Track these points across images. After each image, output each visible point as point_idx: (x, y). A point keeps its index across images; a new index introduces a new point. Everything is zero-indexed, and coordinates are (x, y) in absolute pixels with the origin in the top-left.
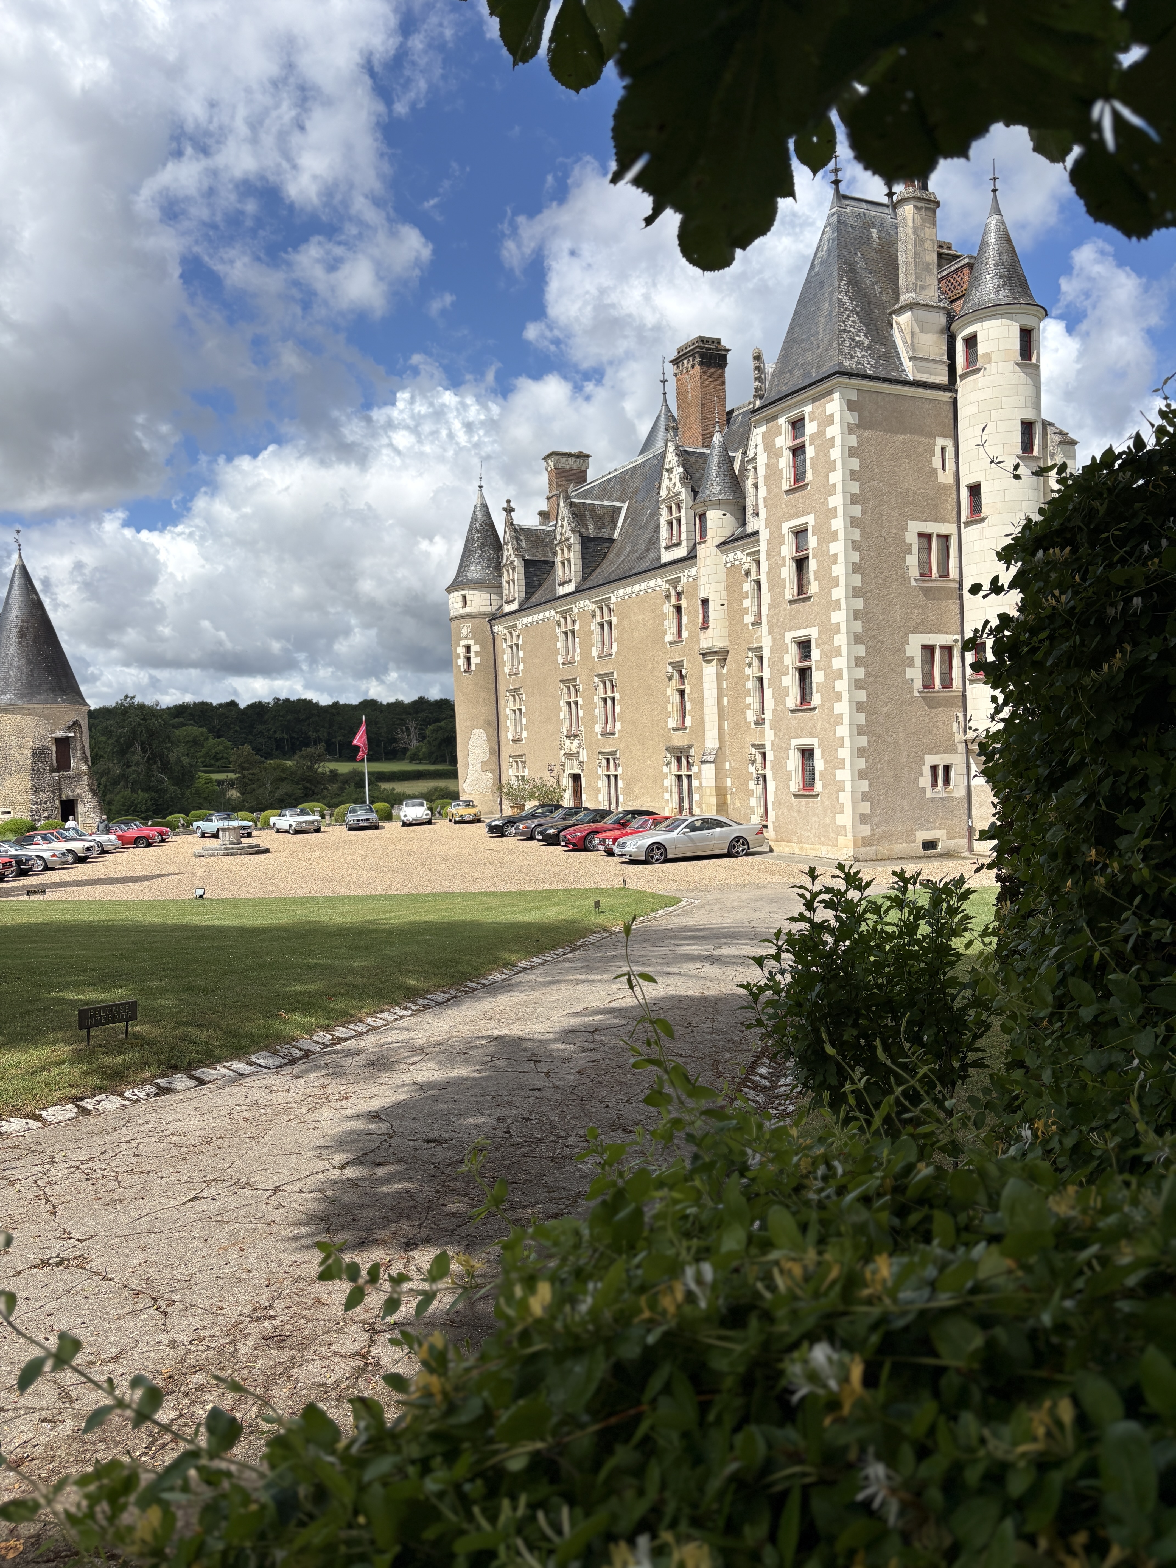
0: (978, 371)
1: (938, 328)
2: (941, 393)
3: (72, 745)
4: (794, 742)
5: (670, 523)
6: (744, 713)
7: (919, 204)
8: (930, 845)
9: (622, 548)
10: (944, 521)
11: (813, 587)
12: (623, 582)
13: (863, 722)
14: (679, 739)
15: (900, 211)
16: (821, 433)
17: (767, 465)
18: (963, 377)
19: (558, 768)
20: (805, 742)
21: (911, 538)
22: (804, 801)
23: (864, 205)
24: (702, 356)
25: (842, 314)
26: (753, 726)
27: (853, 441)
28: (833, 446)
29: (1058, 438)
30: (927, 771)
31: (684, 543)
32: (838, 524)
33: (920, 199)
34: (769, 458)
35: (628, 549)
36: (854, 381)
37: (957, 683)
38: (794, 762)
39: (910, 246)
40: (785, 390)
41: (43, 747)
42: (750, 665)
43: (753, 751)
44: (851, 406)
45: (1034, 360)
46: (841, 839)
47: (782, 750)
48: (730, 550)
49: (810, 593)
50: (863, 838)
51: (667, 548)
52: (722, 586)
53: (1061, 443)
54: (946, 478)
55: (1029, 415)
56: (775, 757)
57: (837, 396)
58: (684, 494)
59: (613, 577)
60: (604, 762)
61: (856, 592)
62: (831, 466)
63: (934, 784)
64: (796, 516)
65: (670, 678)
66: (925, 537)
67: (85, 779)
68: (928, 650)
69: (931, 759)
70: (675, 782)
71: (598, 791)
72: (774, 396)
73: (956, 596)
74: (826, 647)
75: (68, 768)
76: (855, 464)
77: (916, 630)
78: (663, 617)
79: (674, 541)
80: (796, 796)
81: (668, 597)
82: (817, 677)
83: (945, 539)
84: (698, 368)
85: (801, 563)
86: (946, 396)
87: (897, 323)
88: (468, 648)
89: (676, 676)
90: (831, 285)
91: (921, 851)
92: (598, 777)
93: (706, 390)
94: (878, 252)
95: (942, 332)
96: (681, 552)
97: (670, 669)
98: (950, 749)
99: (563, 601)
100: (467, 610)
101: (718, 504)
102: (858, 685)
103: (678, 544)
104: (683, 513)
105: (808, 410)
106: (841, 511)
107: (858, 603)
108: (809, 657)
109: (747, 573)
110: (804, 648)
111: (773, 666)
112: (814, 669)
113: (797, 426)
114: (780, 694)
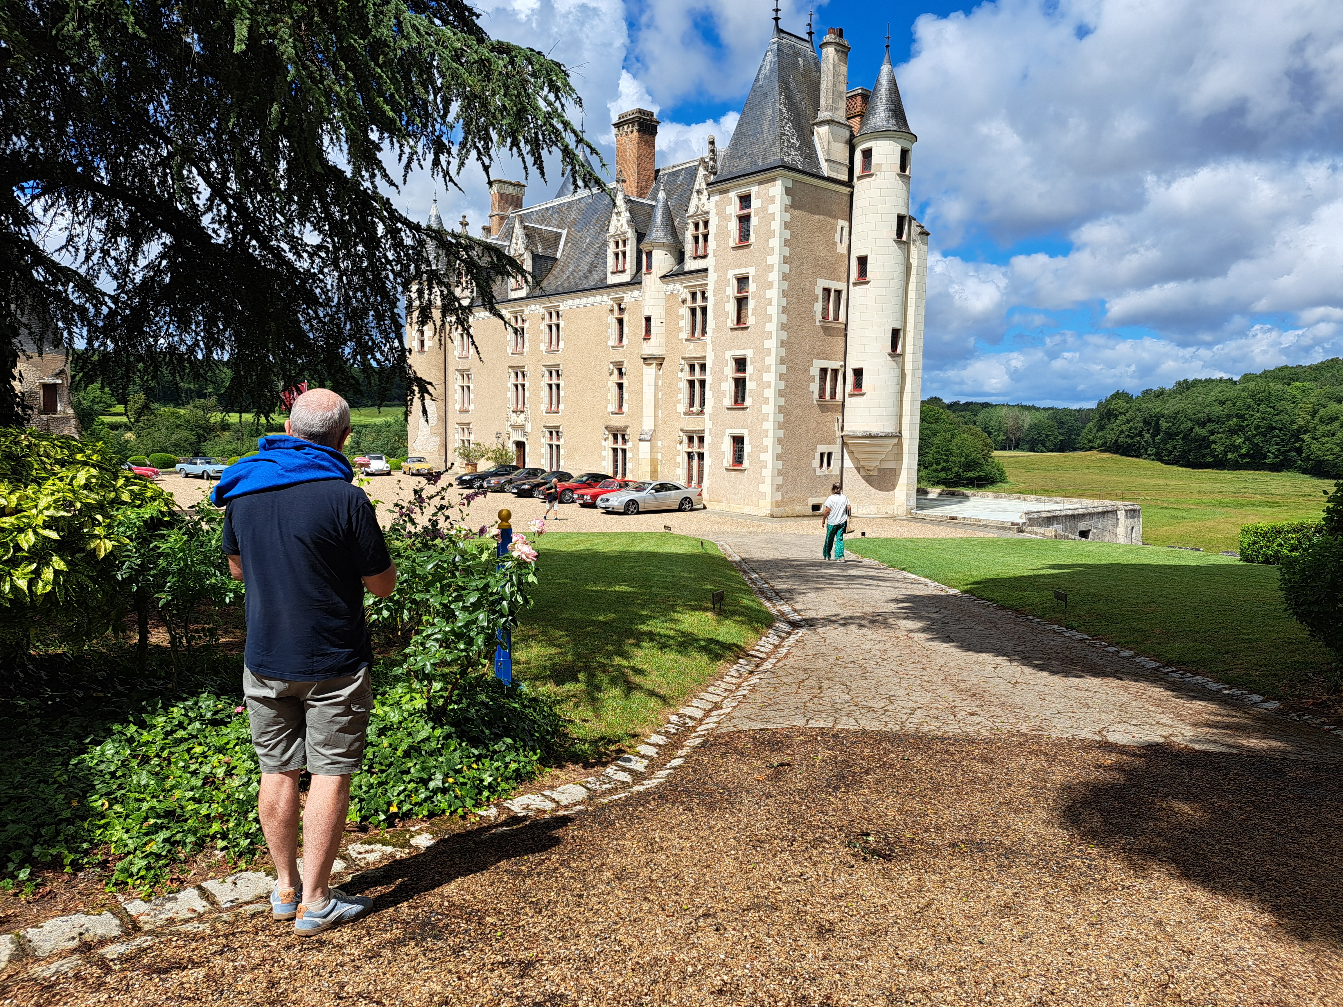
0: (871, 175)
1: (844, 140)
2: (844, 188)
3: (59, 391)
4: (729, 431)
5: (617, 255)
6: (675, 405)
7: (838, 48)
8: (816, 508)
9: (565, 266)
10: (839, 280)
11: (751, 320)
12: (573, 295)
13: (782, 420)
14: (617, 422)
15: (825, 50)
16: (764, 209)
17: (719, 224)
18: (860, 178)
19: (504, 436)
20: (738, 432)
21: (819, 292)
22: (733, 474)
23: (793, 39)
24: (640, 124)
25: (782, 121)
26: (682, 415)
27: (787, 217)
28: (774, 220)
29: (919, 230)
30: (818, 456)
31: (628, 271)
32: (774, 276)
33: (838, 44)
34: (720, 221)
35: (571, 268)
36: (792, 174)
37: (839, 396)
38: (727, 446)
39: (831, 78)
40: (736, 171)
41: (31, 390)
42: (682, 370)
43: (682, 434)
44: (788, 191)
45: (907, 173)
46: (761, 502)
47: (718, 436)
48: (670, 282)
49: (748, 325)
50: (777, 501)
51: (613, 273)
52: (662, 309)
53: (920, 233)
54: (842, 249)
55: (903, 212)
56: (712, 441)
57: (779, 183)
58: (631, 235)
59: (561, 289)
60: (547, 434)
61: (784, 327)
62: (771, 234)
63: (821, 466)
64: (740, 266)
65: (611, 374)
66: (827, 291)
67: (73, 422)
68: (824, 371)
69: (822, 448)
70: (610, 453)
71: (542, 456)
72: (726, 174)
73: (843, 334)
74: (758, 365)
75: (55, 411)
76: (787, 234)
77: (817, 357)
78: (607, 326)
79: (620, 268)
80: (727, 469)
81: (612, 311)
82: (750, 386)
83: (838, 293)
84: (636, 134)
85: (741, 302)
86: (846, 190)
87: (818, 133)
88: (422, 333)
89: (616, 372)
90: (774, 97)
91: (811, 512)
92: (542, 446)
93: (642, 152)
94: (804, 76)
95: (846, 143)
96: (626, 277)
97: (611, 366)
98: (832, 442)
99: (516, 303)
101: (662, 246)
102: (781, 394)
103: (623, 271)
104: (628, 248)
105: (754, 190)
106: (776, 268)
107: (784, 336)
108: (744, 370)
109: (684, 301)
110: (741, 364)
111: (714, 373)
112: (747, 380)
113: (745, 200)
114: (719, 396)
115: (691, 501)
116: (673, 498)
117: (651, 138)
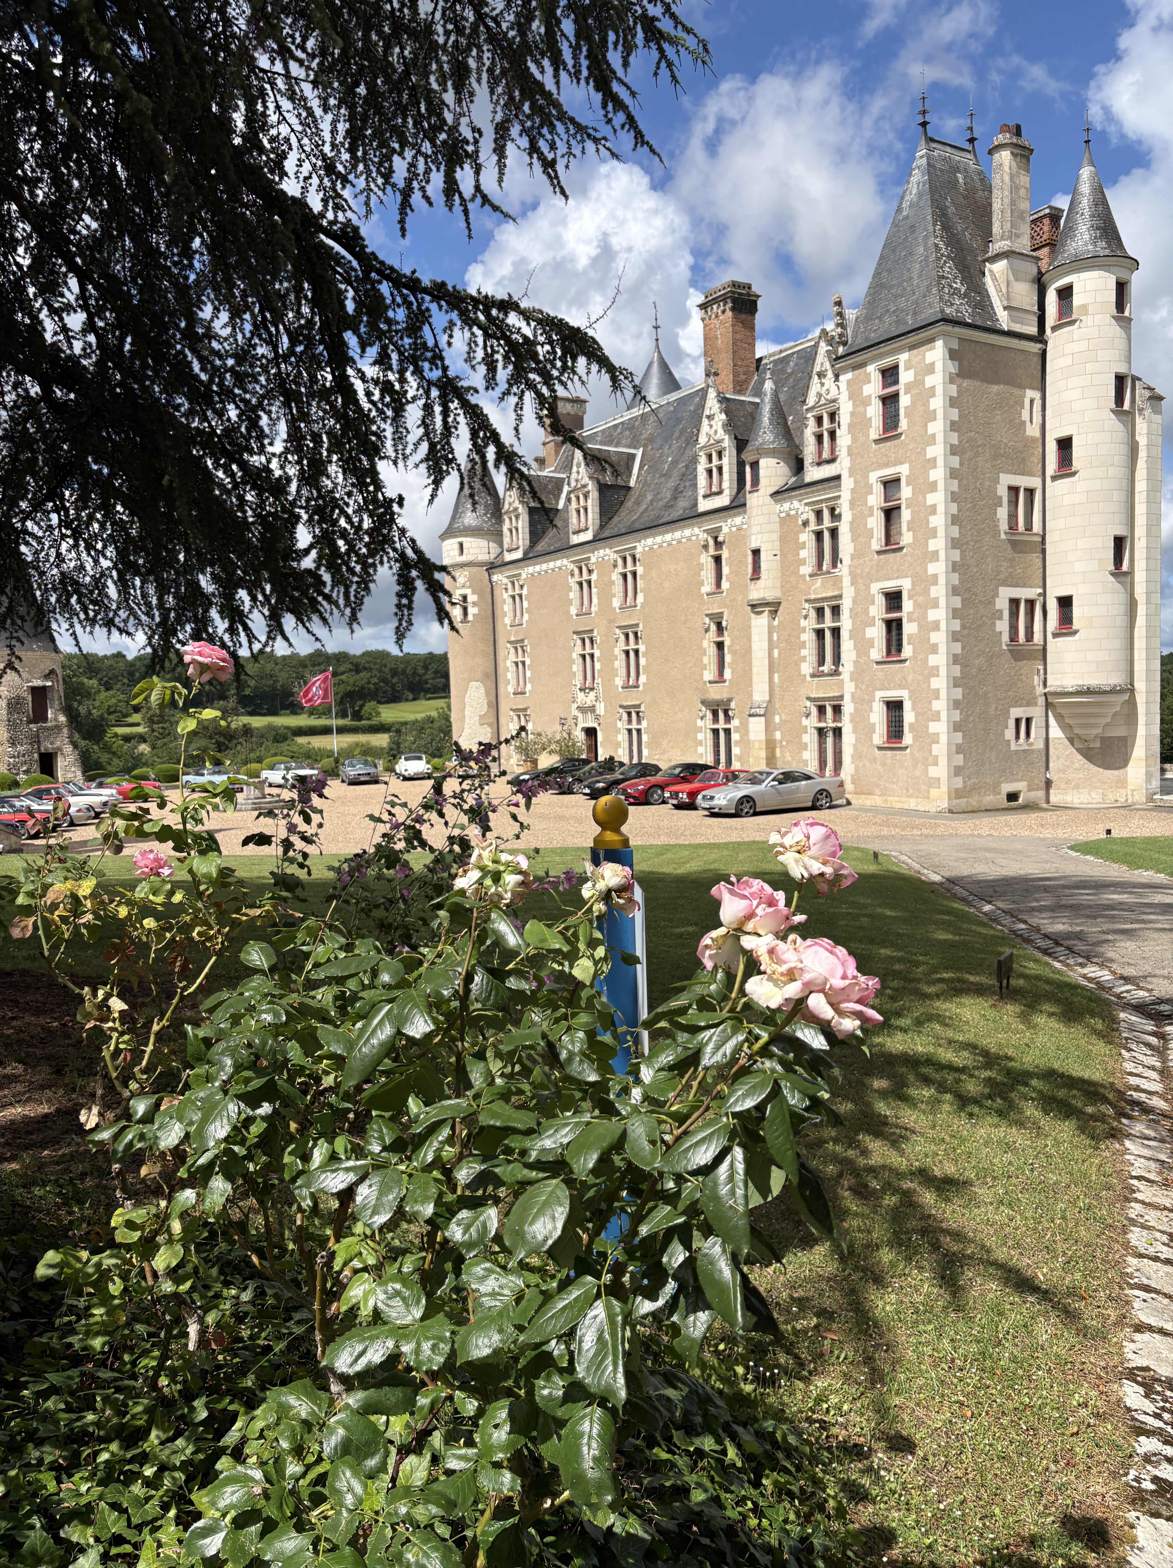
0: (1072, 323)
1: (1030, 277)
2: (1032, 344)
3: (49, 695)
4: (879, 694)
5: (710, 472)
6: (797, 665)
7: (1016, 151)
8: (1012, 797)
9: (642, 496)
10: (1031, 474)
11: (906, 538)
12: (653, 531)
13: (958, 674)
14: (716, 693)
15: (996, 156)
16: (918, 382)
17: (852, 414)
18: (1054, 329)
19: (570, 722)
20: (893, 694)
21: (1002, 491)
22: (889, 753)
23: (948, 149)
24: (734, 301)
25: (938, 259)
26: (808, 679)
27: (953, 390)
28: (933, 395)
29: (1147, 394)
30: (1012, 724)
31: (727, 492)
32: (938, 474)
33: (1016, 145)
34: (855, 406)
35: (649, 498)
36: (958, 330)
37: (1038, 637)
38: (878, 716)
39: (1007, 193)
40: (874, 337)
41: (18, 696)
42: (806, 617)
43: (808, 704)
44: (953, 355)
45: (1127, 314)
46: (934, 792)
47: (863, 703)
48: (785, 500)
49: (902, 544)
50: (957, 790)
51: (705, 497)
52: (775, 536)
53: (1150, 398)
54: (1033, 431)
55: (1122, 369)
56: (856, 709)
57: (939, 344)
58: (727, 442)
59: (637, 526)
60: (625, 717)
61: (954, 544)
62: (931, 416)
63: (1017, 736)
64: (887, 465)
65: (707, 630)
66: (1014, 490)
67: (65, 731)
68: (1014, 603)
69: (1016, 712)
70: (710, 735)
71: (618, 745)
72: (861, 343)
73: (1039, 549)
74: (920, 599)
75: (45, 719)
76: (955, 414)
77: (1005, 583)
78: (701, 567)
79: (714, 489)
80: (880, 748)
81: (706, 547)
82: (909, 629)
83: (1030, 492)
84: (729, 314)
85: (890, 514)
86: (1036, 347)
87: (991, 271)
88: (465, 598)
89: (713, 628)
90: (926, 229)
91: (1005, 804)
92: (618, 731)
93: (738, 336)
94: (966, 197)
95: (1033, 281)
96: (723, 500)
97: (707, 620)
98: (1031, 703)
99: (579, 550)
100: (464, 559)
101: (772, 453)
102: (954, 637)
103: (720, 493)
104: (725, 461)
105: (903, 358)
106: (940, 462)
107: (956, 555)
108: (899, 608)
109: (805, 524)
110: (894, 599)
111: (853, 615)
112: (905, 621)
113: (890, 374)
114: (862, 647)
115: (829, 795)
116: (804, 790)
117: (749, 318)
